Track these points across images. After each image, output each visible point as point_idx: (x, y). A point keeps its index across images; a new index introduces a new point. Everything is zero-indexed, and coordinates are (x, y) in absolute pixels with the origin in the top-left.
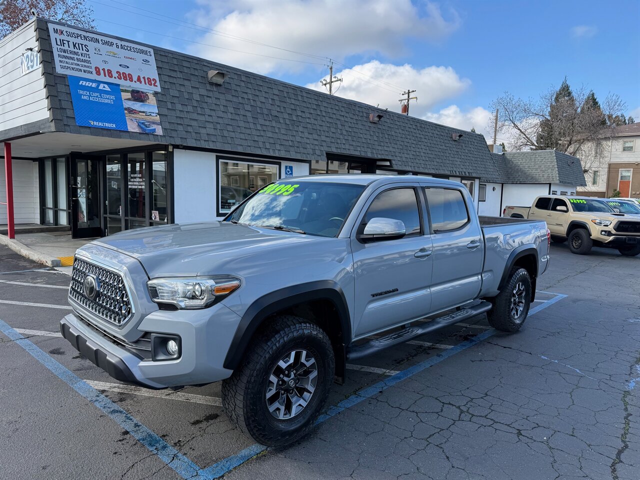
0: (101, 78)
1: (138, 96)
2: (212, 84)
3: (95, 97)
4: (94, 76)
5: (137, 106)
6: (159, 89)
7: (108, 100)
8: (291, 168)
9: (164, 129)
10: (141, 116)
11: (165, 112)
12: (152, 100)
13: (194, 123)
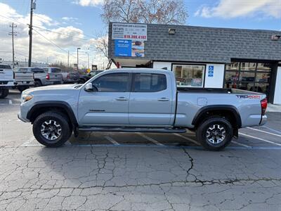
0: (126, 39)
1: (138, 43)
2: (170, 34)
3: (123, 46)
4: (124, 39)
5: (136, 47)
6: (146, 40)
7: (127, 46)
8: (213, 67)
9: (145, 55)
10: (138, 51)
11: (147, 48)
12: (143, 44)
13: (158, 51)
